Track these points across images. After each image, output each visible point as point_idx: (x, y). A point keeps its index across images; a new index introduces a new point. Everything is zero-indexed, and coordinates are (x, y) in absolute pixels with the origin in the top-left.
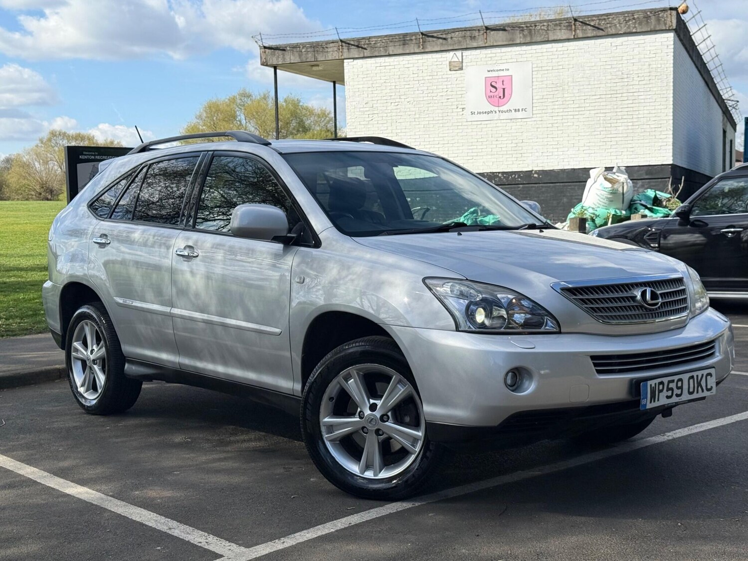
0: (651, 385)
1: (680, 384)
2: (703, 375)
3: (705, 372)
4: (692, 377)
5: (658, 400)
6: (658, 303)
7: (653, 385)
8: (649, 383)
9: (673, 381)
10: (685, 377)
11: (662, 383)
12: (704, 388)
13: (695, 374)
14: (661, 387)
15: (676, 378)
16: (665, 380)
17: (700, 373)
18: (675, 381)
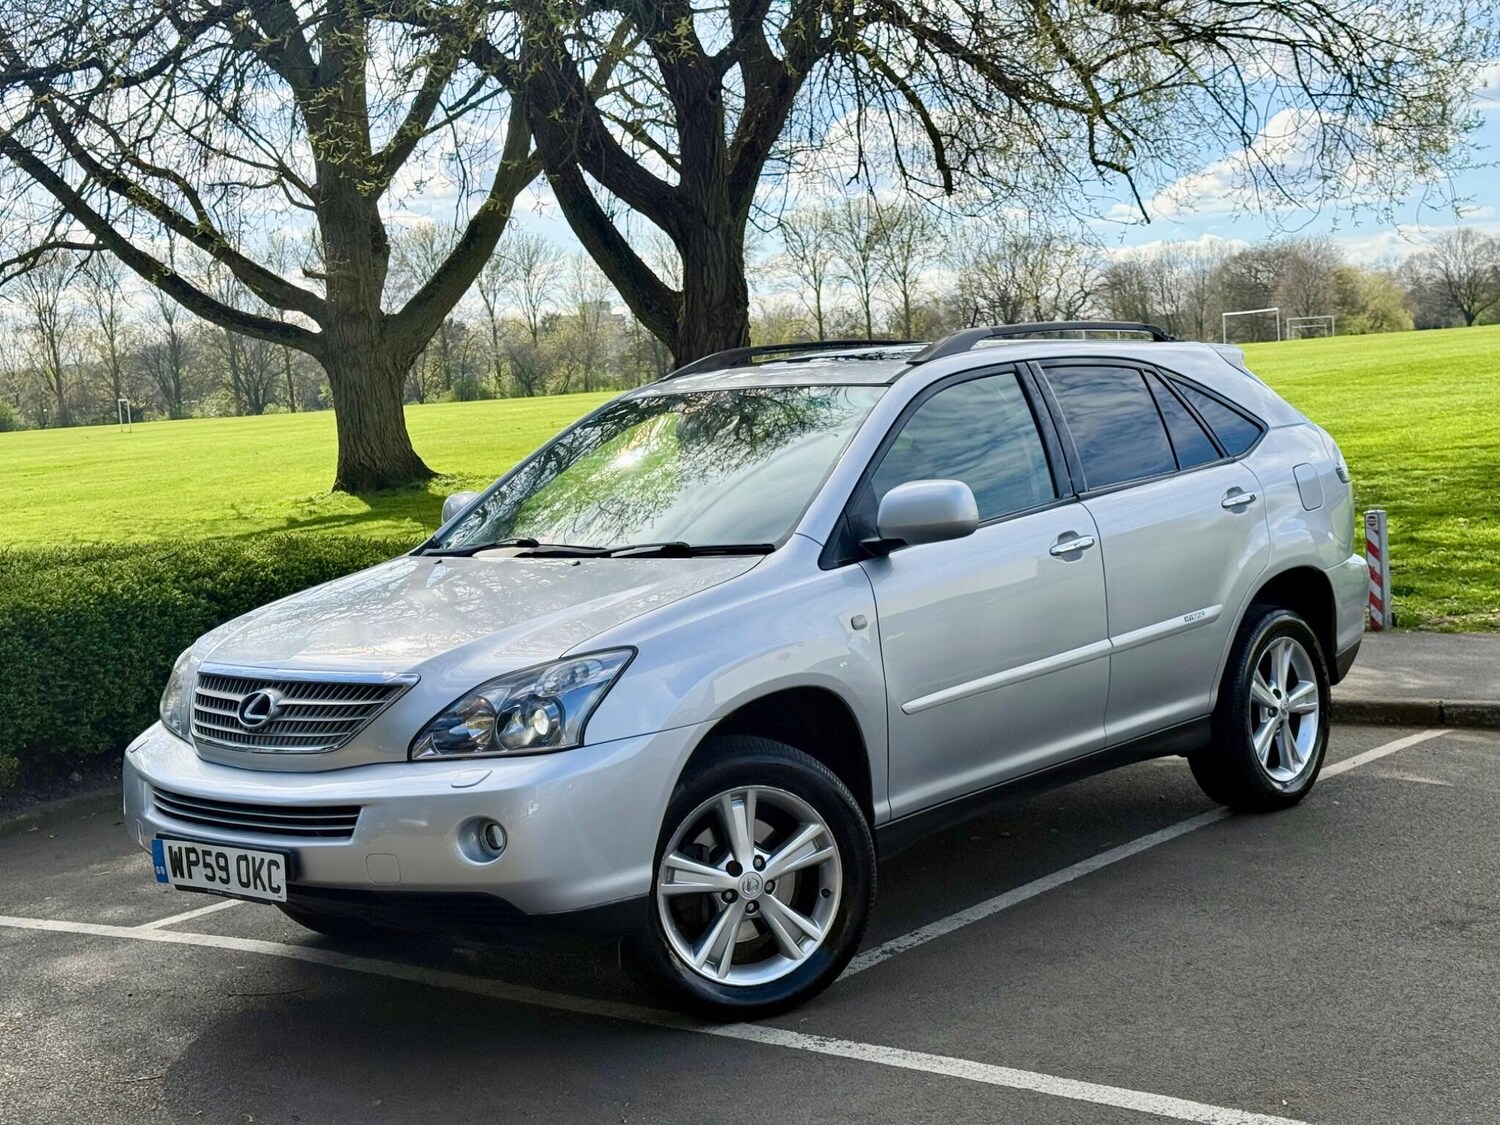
0: (170, 848)
1: (222, 862)
2: (262, 860)
3: (268, 857)
4: (245, 858)
5: (190, 876)
6: (261, 720)
7: (175, 849)
8: (166, 843)
9: (209, 853)
10: (232, 854)
11: (193, 850)
12: (267, 884)
13: (250, 854)
14: (193, 857)
15: (215, 850)
16: (200, 848)
17: (259, 855)
18: (214, 854)
